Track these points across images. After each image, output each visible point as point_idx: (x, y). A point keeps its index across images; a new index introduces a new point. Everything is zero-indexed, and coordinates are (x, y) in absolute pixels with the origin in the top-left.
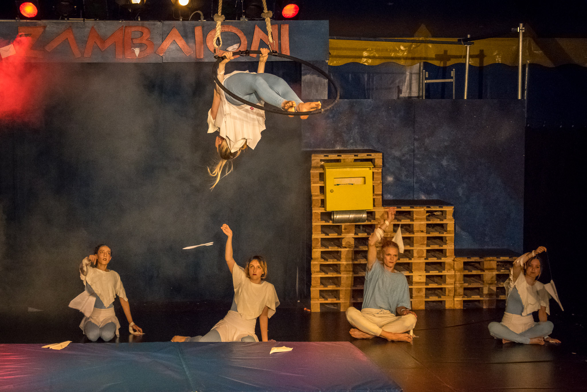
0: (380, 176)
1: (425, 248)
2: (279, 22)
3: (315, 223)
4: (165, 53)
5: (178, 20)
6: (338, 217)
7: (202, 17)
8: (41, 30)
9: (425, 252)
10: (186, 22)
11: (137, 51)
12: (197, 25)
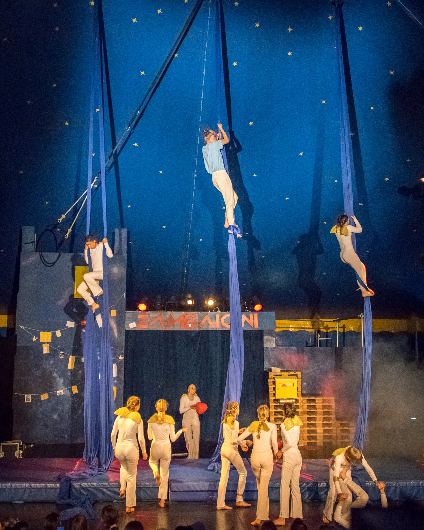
0: (300, 383)
1: (322, 416)
2: (253, 312)
3: (271, 404)
4: (203, 326)
5: (208, 311)
6: (281, 401)
7: (219, 310)
8: (148, 316)
9: (322, 418)
10: (211, 313)
11: (190, 325)
12: (217, 314)
